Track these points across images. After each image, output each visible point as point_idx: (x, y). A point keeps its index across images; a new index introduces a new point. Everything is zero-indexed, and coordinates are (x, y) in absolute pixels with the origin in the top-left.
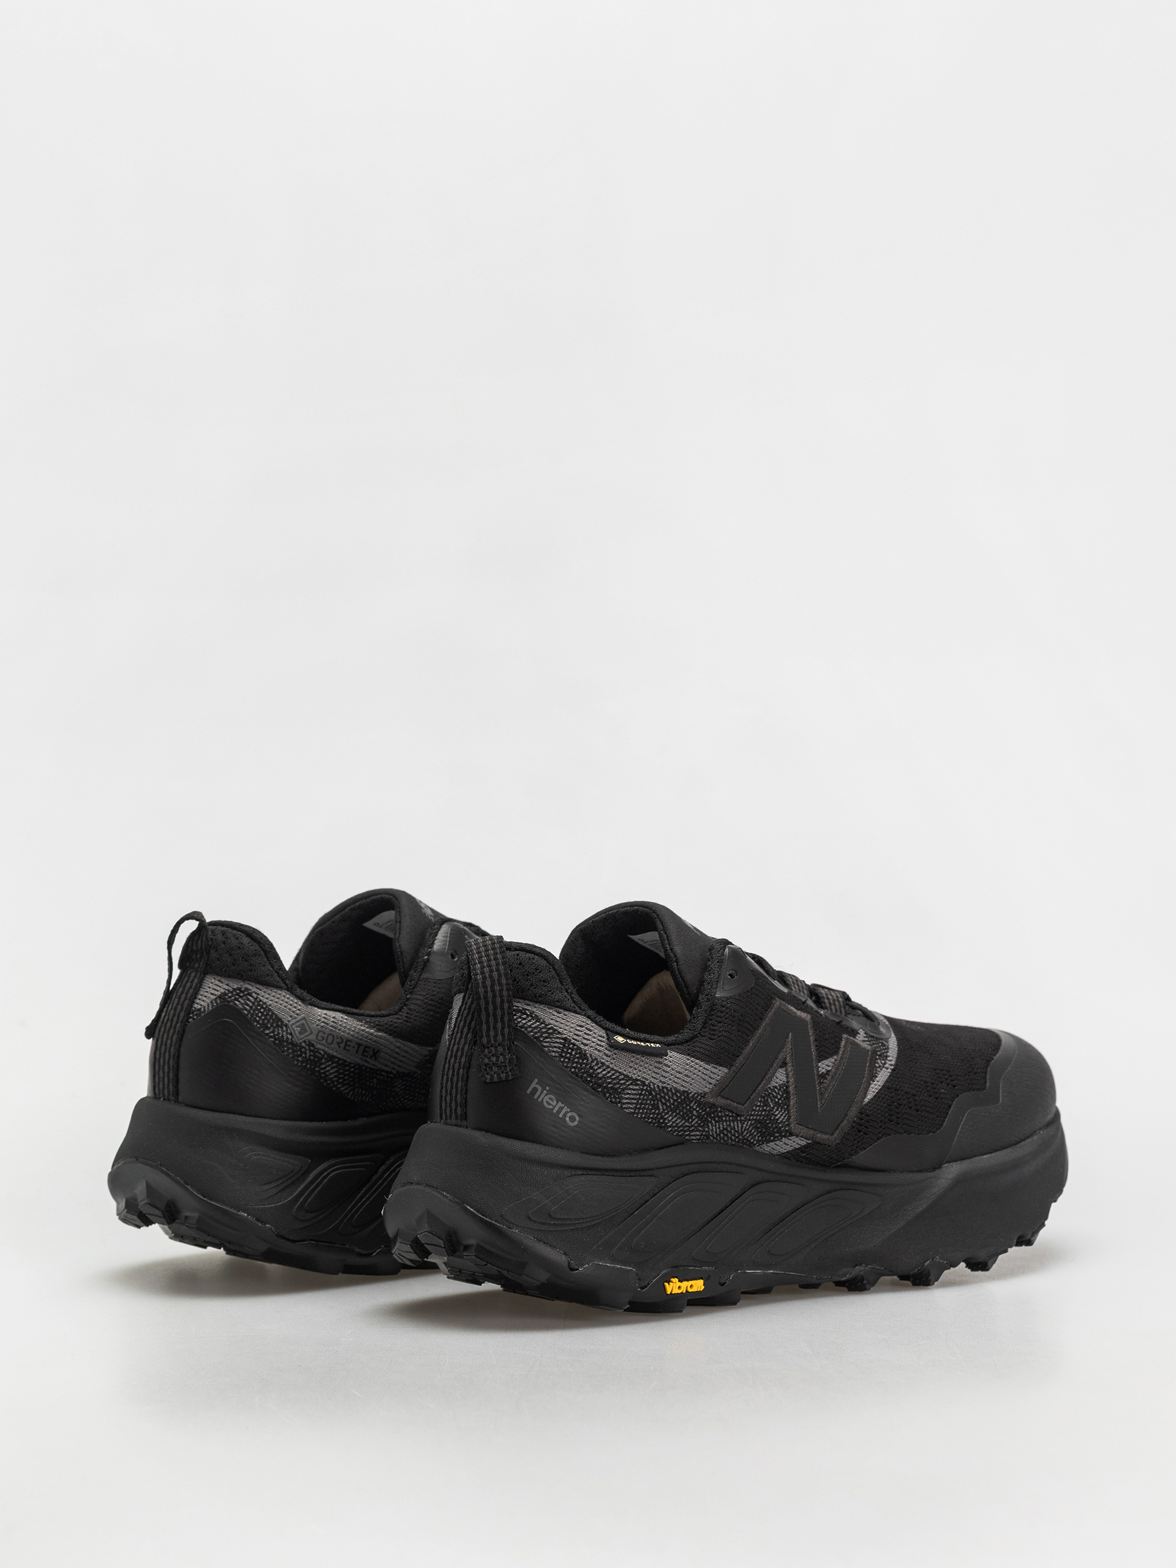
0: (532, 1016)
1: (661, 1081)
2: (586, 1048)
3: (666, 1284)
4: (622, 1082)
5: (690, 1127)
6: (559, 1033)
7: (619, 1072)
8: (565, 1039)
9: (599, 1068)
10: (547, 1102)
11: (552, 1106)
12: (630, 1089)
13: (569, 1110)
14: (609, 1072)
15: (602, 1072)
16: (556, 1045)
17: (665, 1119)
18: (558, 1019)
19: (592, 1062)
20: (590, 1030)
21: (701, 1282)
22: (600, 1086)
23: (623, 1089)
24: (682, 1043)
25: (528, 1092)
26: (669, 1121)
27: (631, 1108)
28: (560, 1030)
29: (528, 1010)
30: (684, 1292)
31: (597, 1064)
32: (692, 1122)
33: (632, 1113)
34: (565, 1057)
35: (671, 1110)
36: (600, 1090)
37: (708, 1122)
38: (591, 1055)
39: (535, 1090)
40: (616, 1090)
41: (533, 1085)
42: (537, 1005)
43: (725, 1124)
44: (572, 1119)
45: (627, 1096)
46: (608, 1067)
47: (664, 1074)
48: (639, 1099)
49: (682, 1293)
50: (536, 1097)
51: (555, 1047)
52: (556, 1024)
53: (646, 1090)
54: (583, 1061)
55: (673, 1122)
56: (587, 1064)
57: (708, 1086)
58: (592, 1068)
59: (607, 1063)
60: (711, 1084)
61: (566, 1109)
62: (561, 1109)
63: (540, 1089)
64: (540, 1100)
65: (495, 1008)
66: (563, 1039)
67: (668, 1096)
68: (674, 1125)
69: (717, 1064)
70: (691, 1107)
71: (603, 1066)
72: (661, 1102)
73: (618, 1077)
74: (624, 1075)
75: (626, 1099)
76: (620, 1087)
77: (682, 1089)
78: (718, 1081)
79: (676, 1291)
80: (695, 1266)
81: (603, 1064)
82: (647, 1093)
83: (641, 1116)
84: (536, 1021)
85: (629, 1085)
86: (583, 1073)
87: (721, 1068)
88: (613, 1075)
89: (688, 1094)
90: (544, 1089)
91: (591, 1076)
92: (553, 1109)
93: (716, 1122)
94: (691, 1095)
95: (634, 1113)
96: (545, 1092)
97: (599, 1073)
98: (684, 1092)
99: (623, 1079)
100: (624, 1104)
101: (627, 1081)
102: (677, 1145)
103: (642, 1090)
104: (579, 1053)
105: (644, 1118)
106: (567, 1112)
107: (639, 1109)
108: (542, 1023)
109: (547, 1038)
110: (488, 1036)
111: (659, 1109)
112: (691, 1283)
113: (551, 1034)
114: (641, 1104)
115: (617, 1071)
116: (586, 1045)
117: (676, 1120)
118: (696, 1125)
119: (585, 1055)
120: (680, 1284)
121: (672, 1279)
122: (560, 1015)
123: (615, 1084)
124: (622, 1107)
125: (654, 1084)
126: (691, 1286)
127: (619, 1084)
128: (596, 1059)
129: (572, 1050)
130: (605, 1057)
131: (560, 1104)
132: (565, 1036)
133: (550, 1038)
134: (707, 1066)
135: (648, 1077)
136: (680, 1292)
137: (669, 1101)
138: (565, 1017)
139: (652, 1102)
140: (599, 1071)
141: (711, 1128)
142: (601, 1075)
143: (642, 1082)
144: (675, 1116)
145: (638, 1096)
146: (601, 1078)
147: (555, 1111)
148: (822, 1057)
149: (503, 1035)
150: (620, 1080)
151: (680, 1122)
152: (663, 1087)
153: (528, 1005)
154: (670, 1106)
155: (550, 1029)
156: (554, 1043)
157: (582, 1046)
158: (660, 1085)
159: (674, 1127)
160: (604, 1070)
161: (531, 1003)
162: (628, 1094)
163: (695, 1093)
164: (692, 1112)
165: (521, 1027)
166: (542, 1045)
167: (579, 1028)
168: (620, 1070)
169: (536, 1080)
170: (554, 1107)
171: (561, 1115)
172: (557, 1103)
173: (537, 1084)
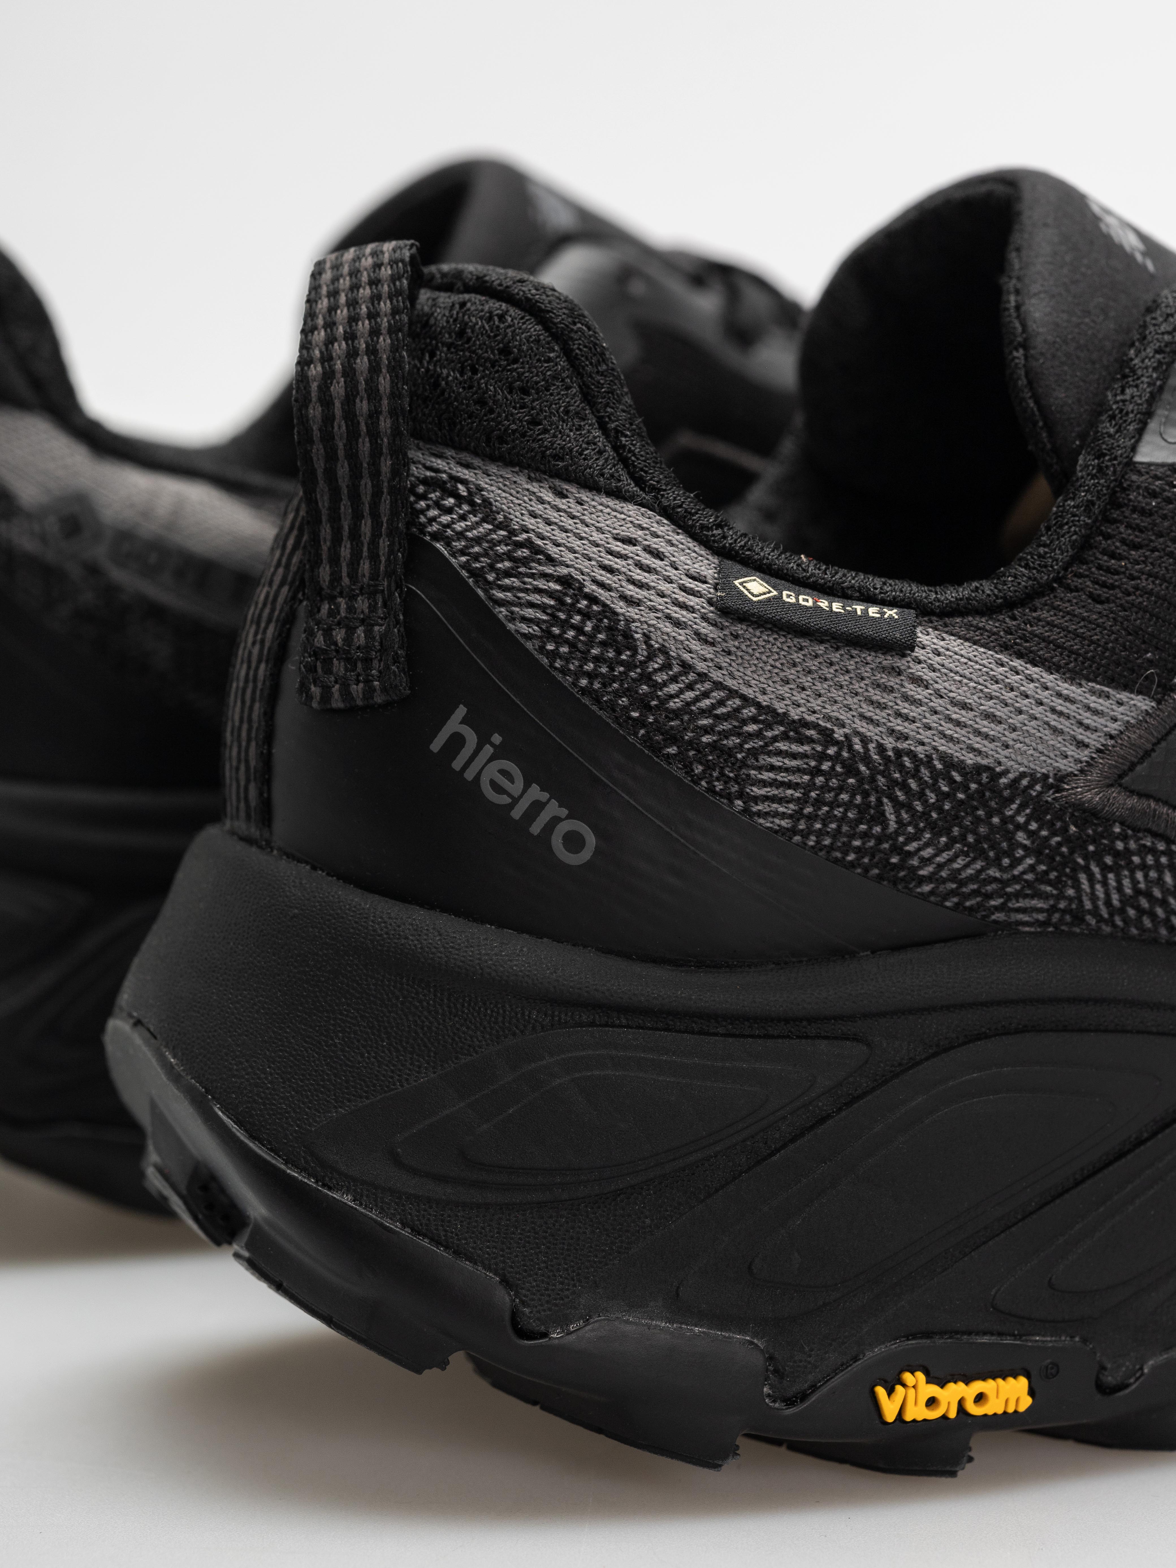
0: (472, 503)
1: (891, 732)
2: (633, 612)
3: (881, 1391)
4: (752, 728)
5: (1005, 883)
6: (550, 560)
7: (744, 698)
8: (568, 581)
9: (674, 679)
10: (494, 785)
11: (509, 795)
12: (779, 753)
13: (564, 812)
14: (706, 695)
15: (681, 691)
16: (535, 598)
17: (910, 854)
18: (553, 515)
19: (650, 658)
20: (658, 555)
21: (1021, 1385)
22: (673, 738)
23: (754, 753)
24: (988, 610)
25: (436, 746)
26: (925, 861)
27: (783, 816)
28: (553, 550)
29: (464, 482)
30: (953, 1414)
31: (666, 666)
32: (1012, 866)
33: (782, 831)
34: (559, 640)
35: (932, 826)
36: (672, 750)
37: (1076, 868)
38: (647, 637)
39: (457, 741)
40: (730, 753)
41: (455, 723)
42: (493, 469)
43: (1139, 876)
44: (574, 842)
45: (766, 776)
46: (703, 677)
47: (905, 708)
48: (811, 786)
49: (944, 1417)
50: (457, 765)
51: (531, 605)
52: (544, 529)
53: (837, 756)
54: (619, 653)
55: (940, 866)
56: (629, 666)
57: (1071, 750)
58: (646, 677)
59: (701, 667)
60: (1087, 746)
61: (554, 809)
62: (537, 807)
63: (471, 737)
64: (469, 775)
65: (356, 474)
66: (560, 580)
67: (919, 780)
68: (944, 874)
69: (1111, 682)
70: (1005, 821)
71: (686, 674)
72: (894, 799)
73: (737, 710)
74: (758, 705)
75: (764, 783)
76: (741, 745)
77: (970, 759)
78: (1112, 737)
79: (917, 1412)
80: (1000, 1334)
81: (686, 667)
82: (838, 769)
83: (818, 842)
84: (484, 520)
85: (775, 739)
86: (617, 694)
87: (1123, 696)
88: (721, 703)
89: (995, 776)
90: (482, 740)
91: (643, 704)
92: (511, 806)
93: (1105, 869)
94: (1003, 780)
95: (794, 831)
96: (488, 750)
97: (671, 697)
98: (979, 769)
99: (754, 720)
100: (756, 799)
101: (769, 727)
102: (956, 938)
103: (822, 757)
104: (610, 629)
105: (831, 848)
106: (555, 821)
107: (811, 818)
108: (499, 526)
109: (507, 574)
110: (335, 560)
111: (884, 823)
112: (978, 1386)
113: (525, 561)
114: (818, 802)
115: (733, 693)
116: (630, 601)
117: (951, 860)
118: (1029, 877)
119: (628, 635)
120: (933, 1390)
121: (908, 1377)
122: (561, 503)
123: (726, 734)
124: (746, 811)
125: (865, 740)
126: (980, 1398)
127: (739, 735)
128: (664, 650)
129: (586, 615)
130: (695, 645)
131: (536, 793)
132: (564, 571)
133: (519, 575)
134: (1066, 688)
135: (844, 716)
136: (933, 1414)
137: (921, 796)
138: (576, 509)
139: (858, 799)
140: (673, 688)
141: (1085, 886)
142: (673, 704)
143: (823, 731)
144: (947, 847)
145: (806, 778)
146: (676, 714)
147: (517, 813)
149: (374, 557)
150: (744, 722)
151: (966, 866)
152: (899, 753)
153: (468, 466)
154: (926, 815)
155: (520, 545)
156: (526, 591)
157: (620, 607)
158: (889, 743)
159: (944, 881)
160: (690, 687)
161: (476, 462)
162: (772, 768)
163: (1023, 775)
164: (1010, 837)
165: (436, 536)
166: (491, 598)
167: (618, 547)
168: (745, 690)
169: (461, 711)
170: (516, 801)
171: (536, 829)
172: (527, 786)
173: (464, 721)
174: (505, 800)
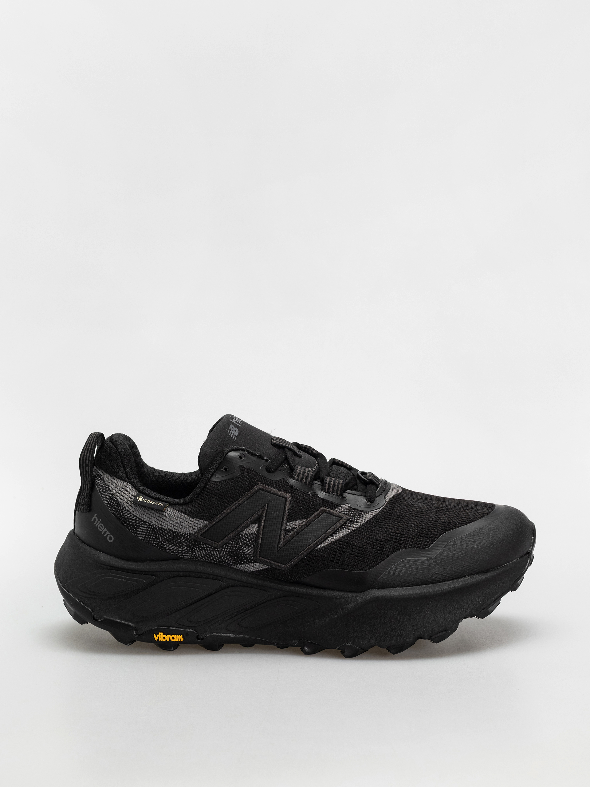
0: (102, 480)
1: (160, 525)
2: (121, 501)
3: (155, 635)
4: (138, 522)
5: (182, 551)
6: (111, 491)
7: (137, 517)
8: (112, 495)
9: (126, 513)
10: (100, 528)
12: (142, 527)
14: (131, 516)
15: (127, 515)
16: (107, 497)
17: (164, 545)
18: (112, 483)
19: (123, 509)
20: (127, 491)
21: (181, 636)
22: (126, 523)
23: (138, 526)
24: (181, 504)
25: (92, 520)
26: (167, 546)
27: (142, 537)
28: (111, 489)
29: (102, 476)
30: (168, 640)
31: (125, 511)
32: (183, 548)
33: (143, 539)
34: (110, 505)
35: (168, 540)
36: (125, 525)
37: (195, 549)
38: (123, 505)
39: (95, 520)
40: (134, 526)
41: (95, 517)
42: (106, 474)
43: (207, 551)
44: (110, 538)
45: (140, 530)
46: (131, 513)
47: (163, 521)
48: (147, 532)
49: (166, 641)
50: (95, 524)
51: (107, 498)
52: (111, 485)
53: (151, 528)
54: (119, 508)
55: (170, 547)
56: (120, 510)
57: (192, 530)
58: (122, 512)
59: (130, 511)
60: (195, 529)
61: (108, 533)
62: (105, 532)
63: (97, 519)
64: (96, 526)
66: (111, 494)
67: (165, 533)
68: (171, 549)
69: (200, 519)
70: (181, 541)
71: (128, 512)
72: (161, 536)
73: (136, 519)
74: (139, 518)
75: (139, 531)
76: (136, 525)
77: (174, 530)
78: (200, 528)
79: (161, 639)
80: (178, 628)
81: (128, 511)
82: (151, 530)
83: (148, 542)
84: (103, 483)
85: (141, 524)
86: (118, 514)
87: (202, 521)
88: (133, 517)
89: (178, 533)
91: (121, 516)
92: (102, 531)
93: (200, 550)
94: (180, 534)
95: (144, 540)
96: (99, 522)
97: (125, 516)
98: (175, 532)
99: (138, 521)
100: (139, 534)
101: (140, 522)
102: (173, 560)
103: (149, 528)
104: (117, 503)
105: (151, 543)
106: (108, 535)
107: (147, 538)
108: (105, 484)
109: (104, 492)
111: (160, 540)
112: (173, 636)
113: (107, 491)
114: (148, 535)
115: (135, 516)
116: (121, 499)
117: (172, 546)
118: (186, 550)
119: (120, 505)
120: (165, 636)
121: (160, 633)
122: (114, 481)
123: (133, 523)
124: (137, 536)
125: (156, 526)
126: (173, 638)
127: (136, 523)
128: (125, 508)
129: (114, 501)
130: (130, 507)
131: (105, 530)
133: (106, 493)
134: (191, 519)
135: (153, 522)
136: (164, 640)
137: (166, 535)
138: (116, 482)
139: (155, 535)
140: (126, 514)
141: (197, 552)
142: (126, 517)
143: (149, 523)
144: (171, 544)
145: (146, 531)
146: (126, 519)
147: (103, 533)
148: (290, 520)
150: (137, 521)
151: (175, 547)
152: (162, 528)
153: (103, 473)
154: (166, 539)
155: (107, 488)
156: (106, 496)
157: (119, 500)
158: (160, 526)
159: (171, 550)
160: (128, 514)
161: (104, 472)
162: (140, 529)
163: (183, 533)
164: (182, 543)
165: (97, 484)
166: (102, 496)
167: (121, 489)
168: (137, 516)
170: (103, 531)
171: (105, 536)
172: (104, 528)
173: (96, 516)
174: (101, 530)
